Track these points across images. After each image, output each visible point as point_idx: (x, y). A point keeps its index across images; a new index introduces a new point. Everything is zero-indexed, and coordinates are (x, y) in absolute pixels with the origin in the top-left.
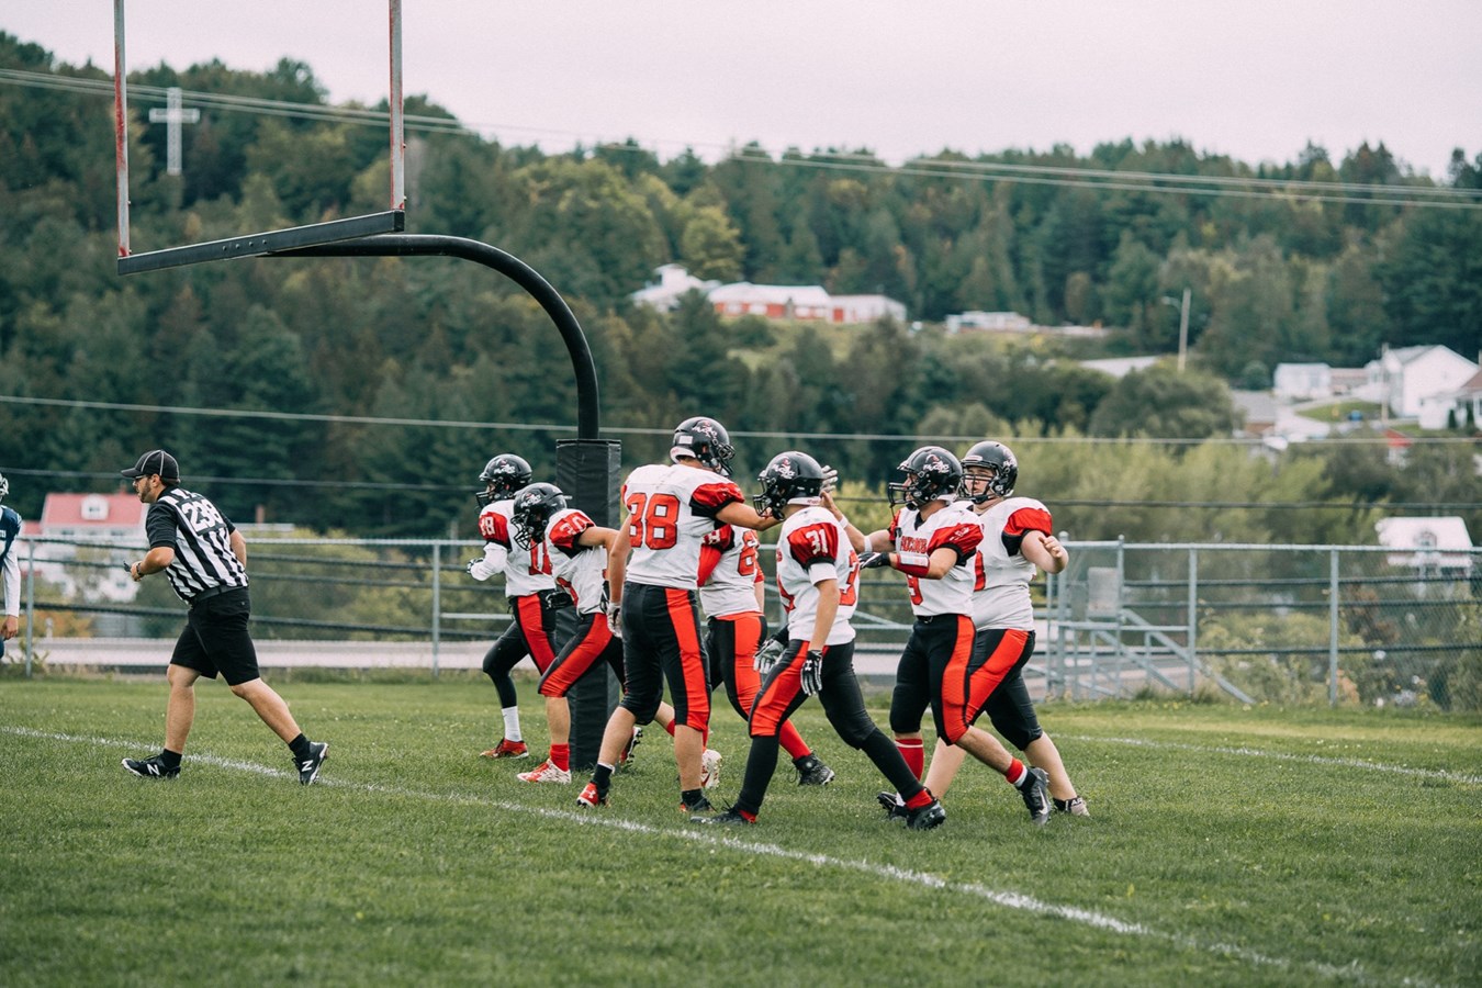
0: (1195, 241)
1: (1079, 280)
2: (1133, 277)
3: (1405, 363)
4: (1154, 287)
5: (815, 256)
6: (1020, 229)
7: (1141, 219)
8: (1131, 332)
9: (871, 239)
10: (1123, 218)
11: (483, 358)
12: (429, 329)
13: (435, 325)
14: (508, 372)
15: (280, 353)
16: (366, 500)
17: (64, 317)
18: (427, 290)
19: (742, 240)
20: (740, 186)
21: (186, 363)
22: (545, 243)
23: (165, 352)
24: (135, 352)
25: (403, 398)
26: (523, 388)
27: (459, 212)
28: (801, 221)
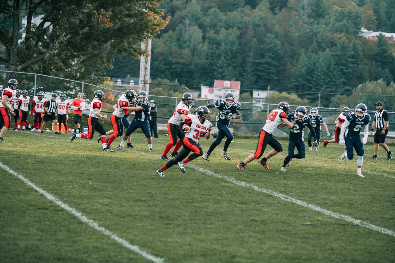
11: (328, 50)
12: (312, 42)
13: (314, 41)
14: (334, 54)
15: (275, 46)
16: (296, 85)
17: (218, 34)
18: (312, 31)
19: (377, 20)
20: (377, 5)
21: (250, 48)
22: (342, 20)
23: (244, 44)
24: (237, 44)
25: (307, 59)
26: (337, 58)
27: (318, 11)
28: (393, 16)
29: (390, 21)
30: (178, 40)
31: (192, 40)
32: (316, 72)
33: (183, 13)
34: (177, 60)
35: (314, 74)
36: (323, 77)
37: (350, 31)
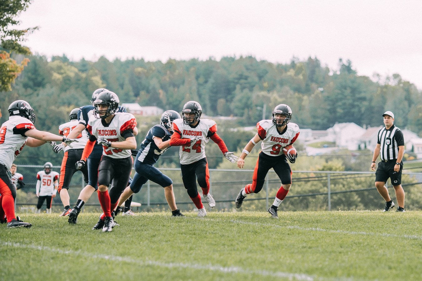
0: (262, 89)
1: (221, 102)
2: (244, 101)
3: (341, 128)
4: (251, 104)
5: (132, 93)
6: (199, 85)
7: (242, 81)
8: (244, 118)
9: (150, 88)
10: (236, 81)
28: (127, 81)
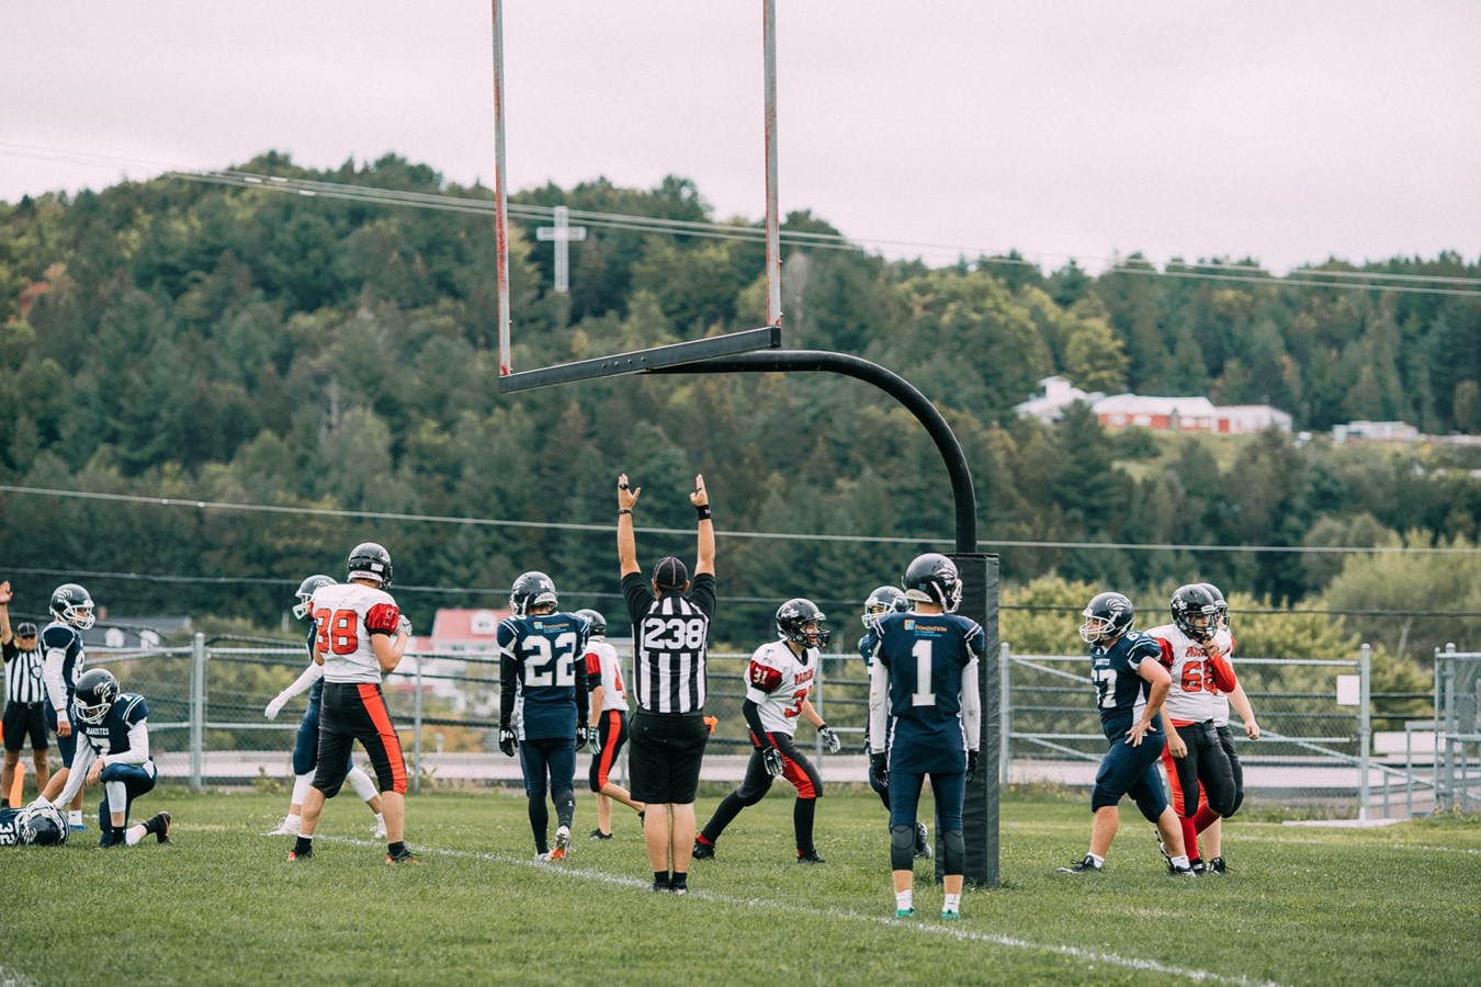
1: (1467, 389)
5: (1200, 367)
6: (1407, 338)
9: (1255, 350)
11: (868, 472)
12: (814, 443)
13: (820, 438)
14: (893, 485)
15: (666, 468)
16: (753, 615)
17: (453, 435)
18: (813, 404)
19: (1126, 351)
20: (1124, 297)
21: (574, 479)
22: (928, 356)
23: (553, 468)
24: (523, 469)
25: (788, 512)
26: (907, 501)
27: (843, 326)
28: (1185, 332)
29: (1173, 352)
30: (302, 462)
31: (348, 463)
32: (823, 560)
33: (325, 359)
34: (294, 542)
35: (821, 567)
36: (851, 577)
37: (959, 397)
